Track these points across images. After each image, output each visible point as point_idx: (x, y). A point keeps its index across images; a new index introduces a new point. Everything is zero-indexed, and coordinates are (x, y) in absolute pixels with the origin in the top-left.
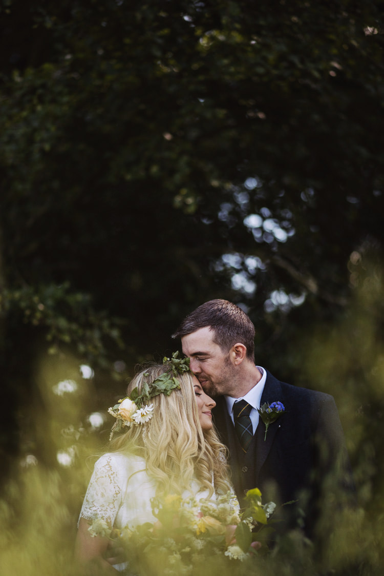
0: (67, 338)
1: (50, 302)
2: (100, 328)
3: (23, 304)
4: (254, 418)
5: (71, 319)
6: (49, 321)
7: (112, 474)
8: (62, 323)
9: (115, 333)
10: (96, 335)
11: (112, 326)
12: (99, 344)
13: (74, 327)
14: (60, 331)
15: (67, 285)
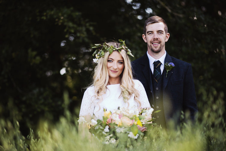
0: (72, 31)
1: (65, 16)
2: (85, 26)
3: (55, 17)
4: (162, 68)
5: (74, 22)
6: (65, 24)
7: (89, 96)
8: (71, 24)
9: (91, 28)
10: (84, 29)
11: (90, 25)
12: (85, 33)
13: (75, 26)
14: (70, 28)
15: (72, 8)
